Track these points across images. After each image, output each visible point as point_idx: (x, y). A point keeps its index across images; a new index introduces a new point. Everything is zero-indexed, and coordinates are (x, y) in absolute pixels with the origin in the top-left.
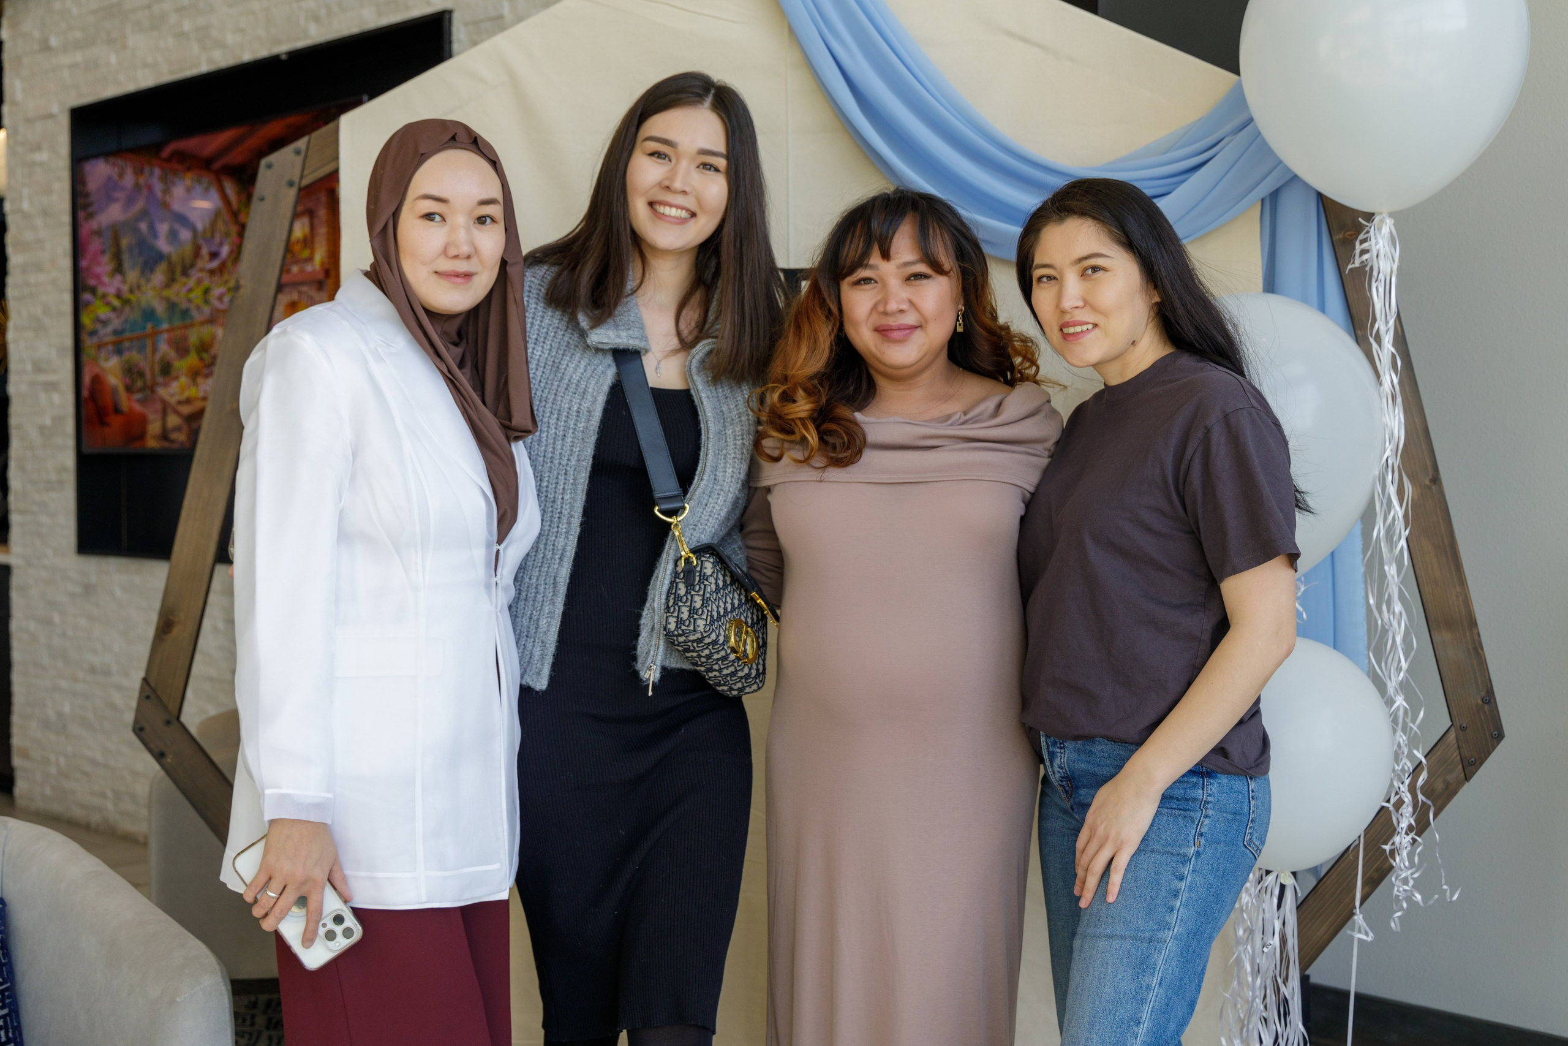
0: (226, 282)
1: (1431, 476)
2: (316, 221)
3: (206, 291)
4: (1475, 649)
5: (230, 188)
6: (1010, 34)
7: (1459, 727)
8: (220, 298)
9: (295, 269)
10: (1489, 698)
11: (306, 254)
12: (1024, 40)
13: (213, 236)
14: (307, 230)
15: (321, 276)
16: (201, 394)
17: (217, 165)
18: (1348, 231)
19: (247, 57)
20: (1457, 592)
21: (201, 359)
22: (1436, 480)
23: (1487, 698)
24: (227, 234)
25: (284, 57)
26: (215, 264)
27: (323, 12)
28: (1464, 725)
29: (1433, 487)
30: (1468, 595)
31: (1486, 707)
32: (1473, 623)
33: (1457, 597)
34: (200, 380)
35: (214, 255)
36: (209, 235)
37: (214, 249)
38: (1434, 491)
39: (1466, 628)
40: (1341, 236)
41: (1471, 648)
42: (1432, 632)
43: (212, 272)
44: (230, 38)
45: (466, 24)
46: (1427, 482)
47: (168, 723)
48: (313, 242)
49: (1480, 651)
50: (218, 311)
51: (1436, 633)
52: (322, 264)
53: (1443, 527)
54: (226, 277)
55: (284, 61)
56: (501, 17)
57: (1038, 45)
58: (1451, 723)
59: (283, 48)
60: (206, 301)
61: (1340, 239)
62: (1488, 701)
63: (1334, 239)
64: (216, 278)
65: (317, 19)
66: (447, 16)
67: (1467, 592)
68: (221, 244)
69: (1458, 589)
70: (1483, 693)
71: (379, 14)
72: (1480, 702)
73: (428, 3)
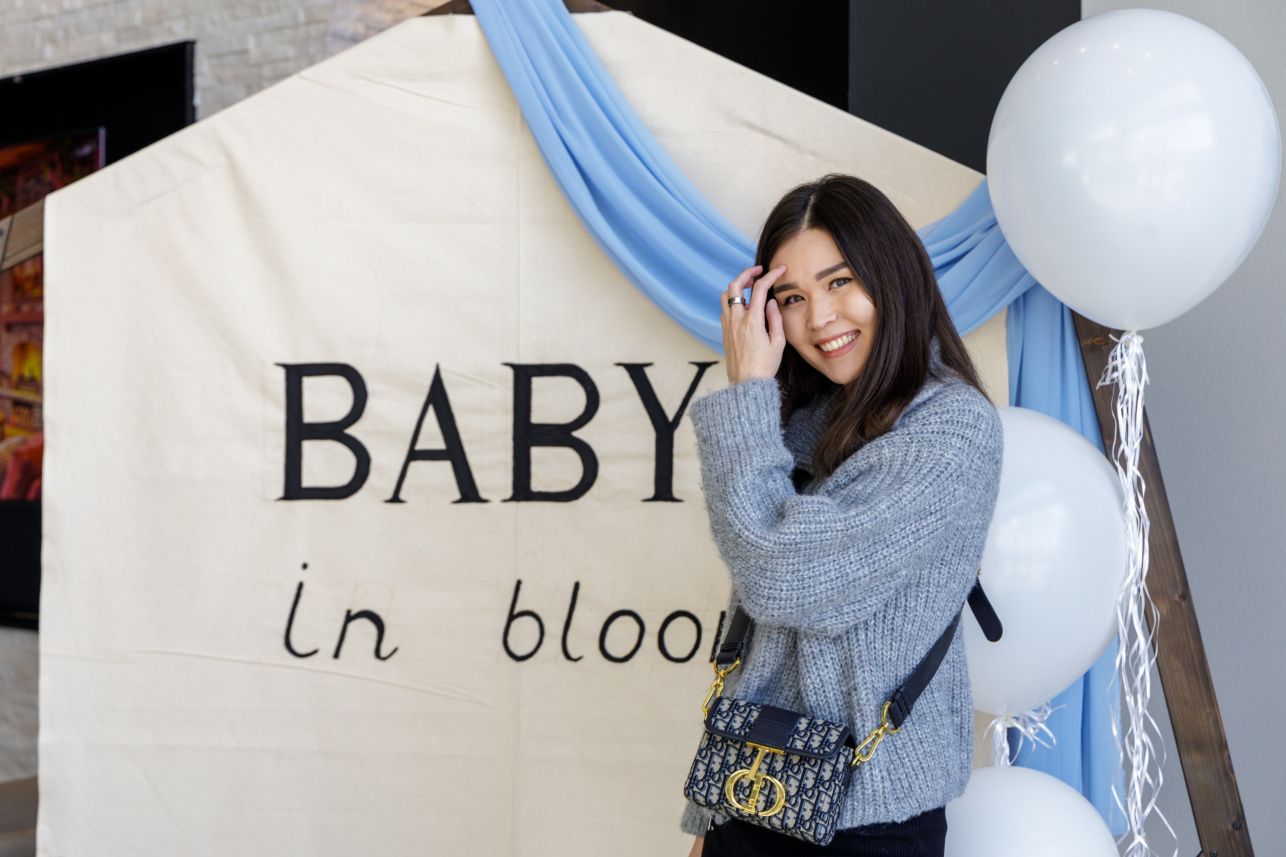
1: (1180, 592)
4: (1226, 772)
6: (751, 126)
7: (1209, 854)
10: (1240, 824)
12: (765, 132)
18: (1097, 336)
20: (1207, 713)
22: (1186, 595)
23: (1238, 824)
25: (17, 80)
27: (60, 34)
28: (1215, 852)
29: (1183, 604)
30: (1218, 716)
31: (1237, 833)
32: (1223, 745)
33: (1207, 718)
38: (1184, 607)
39: (1217, 751)
40: (1089, 342)
41: (1221, 771)
42: (1182, 754)
45: (210, 57)
46: (1177, 598)
49: (1230, 774)
51: (1186, 755)
53: (1192, 645)
55: (19, 84)
57: (779, 138)
58: (1200, 850)
59: (17, 70)
61: (1088, 345)
62: (1238, 827)
63: (1082, 344)
65: (53, 41)
66: (188, 47)
67: (1217, 712)
69: (1208, 710)
70: (1234, 819)
71: (119, 40)
72: (1230, 827)
73: (170, 32)
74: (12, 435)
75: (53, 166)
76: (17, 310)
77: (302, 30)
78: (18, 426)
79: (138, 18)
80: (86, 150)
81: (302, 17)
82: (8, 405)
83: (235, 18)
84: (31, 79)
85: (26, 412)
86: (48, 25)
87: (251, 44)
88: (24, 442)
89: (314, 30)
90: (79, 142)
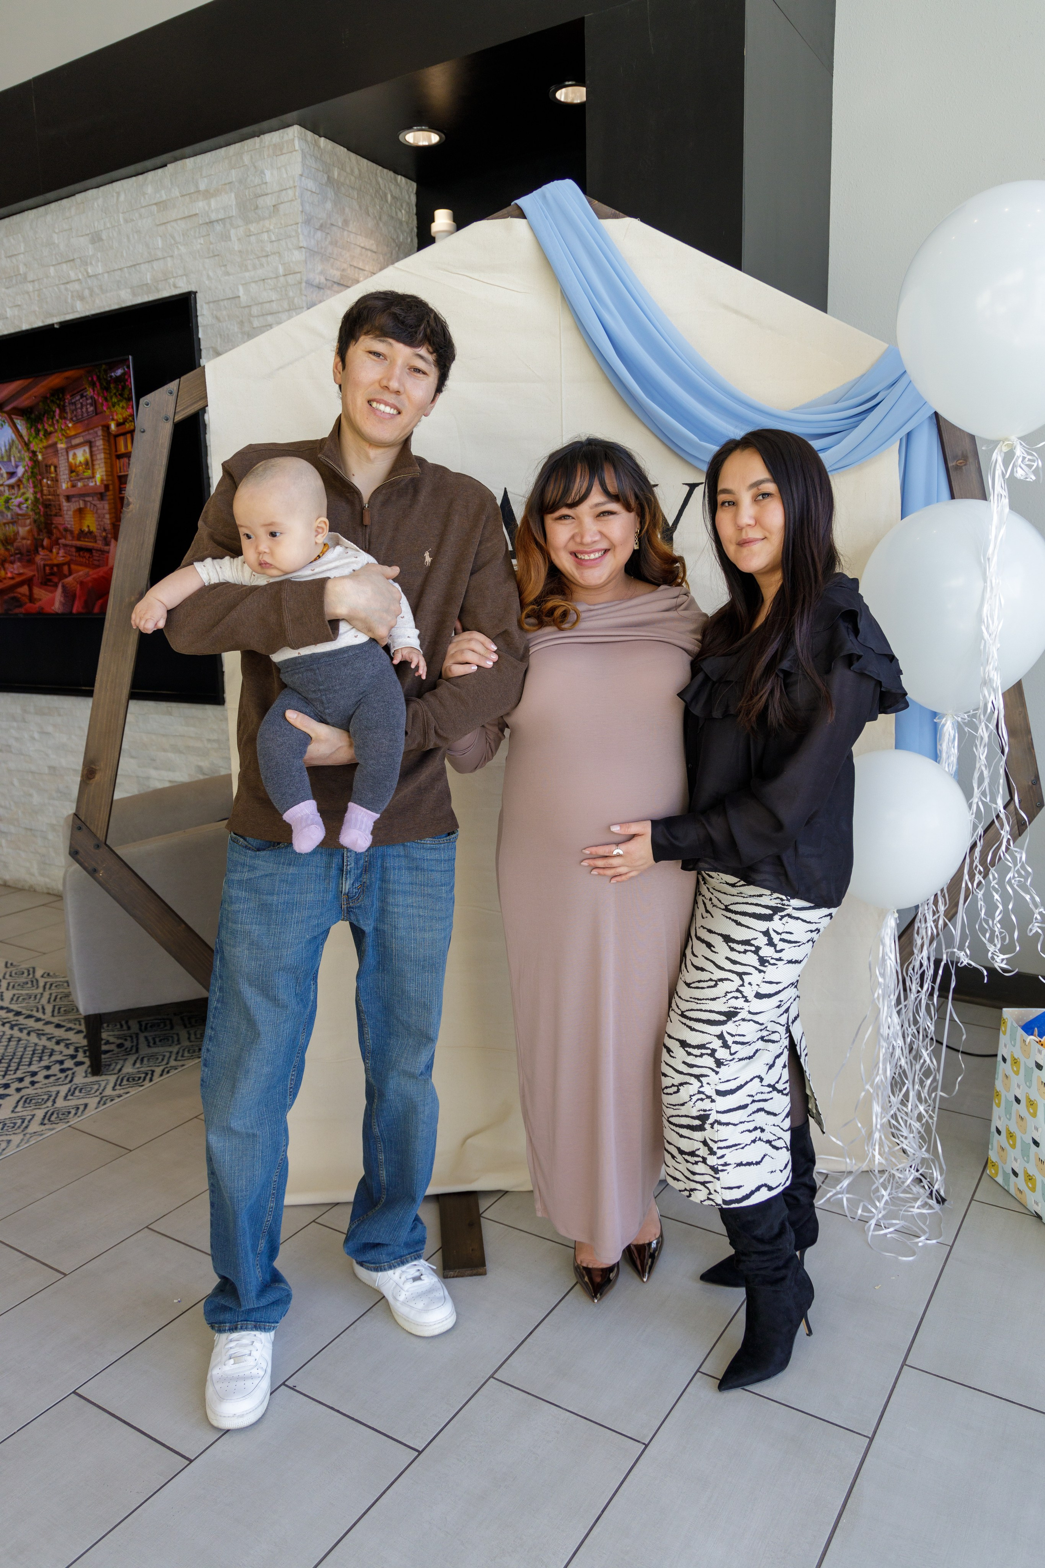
0: (23, 494)
2: (94, 449)
3: (7, 501)
5: (20, 424)
6: (726, 307)
8: (19, 506)
9: (80, 484)
11: (89, 473)
12: (737, 312)
13: (10, 461)
14: (88, 456)
15: (103, 491)
16: (9, 575)
17: (8, 408)
18: (960, 460)
19: (25, 327)
21: (7, 550)
24: (21, 459)
25: (56, 326)
26: (13, 481)
27: (87, 293)
32: (1028, 731)
34: (7, 565)
35: (11, 474)
36: (5, 459)
37: (11, 470)
39: (1025, 735)
41: (1026, 748)
43: (11, 487)
44: (9, 313)
45: (208, 303)
47: (98, 847)
48: (93, 465)
49: (1032, 749)
50: (18, 515)
52: (102, 480)
54: (22, 491)
55: (57, 329)
56: (239, 297)
57: (747, 317)
59: (55, 320)
60: (8, 508)
61: (953, 466)
63: (949, 466)
64: (15, 491)
65: (82, 298)
66: (191, 296)
68: (17, 467)
70: (1033, 778)
71: (134, 295)
72: (1030, 783)
73: (175, 287)
74: (77, 571)
75: (93, 385)
76: (74, 486)
77: (282, 279)
78: (81, 565)
79: (148, 278)
80: (119, 372)
81: (281, 271)
82: (73, 550)
83: (228, 274)
84: (67, 326)
85: (87, 555)
86: (77, 286)
87: (241, 292)
88: (87, 575)
89: (291, 279)
90: (113, 367)
